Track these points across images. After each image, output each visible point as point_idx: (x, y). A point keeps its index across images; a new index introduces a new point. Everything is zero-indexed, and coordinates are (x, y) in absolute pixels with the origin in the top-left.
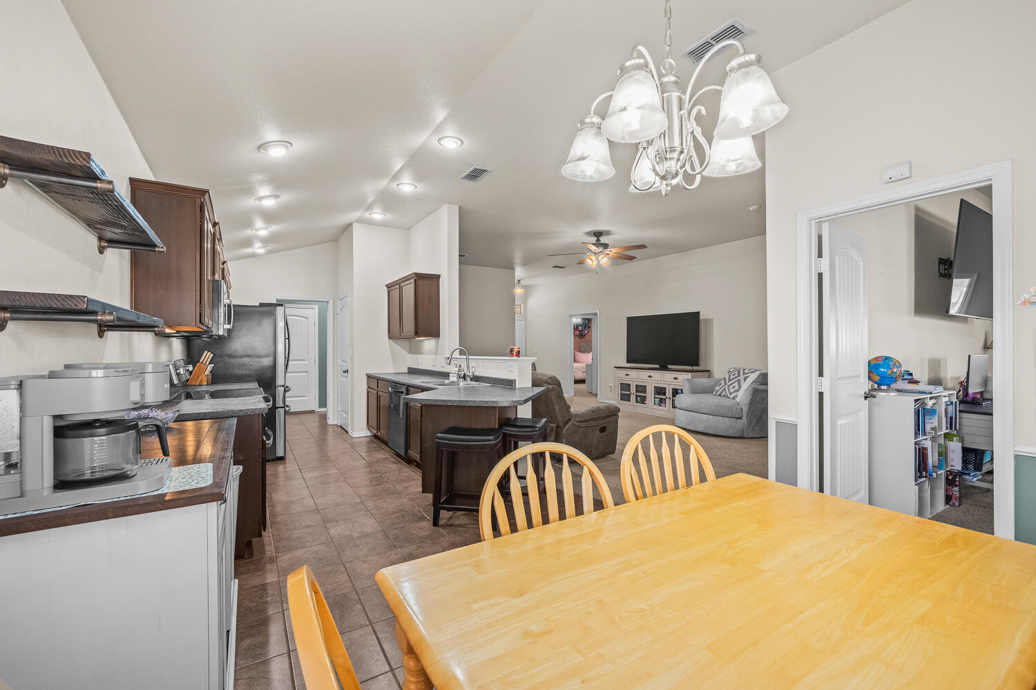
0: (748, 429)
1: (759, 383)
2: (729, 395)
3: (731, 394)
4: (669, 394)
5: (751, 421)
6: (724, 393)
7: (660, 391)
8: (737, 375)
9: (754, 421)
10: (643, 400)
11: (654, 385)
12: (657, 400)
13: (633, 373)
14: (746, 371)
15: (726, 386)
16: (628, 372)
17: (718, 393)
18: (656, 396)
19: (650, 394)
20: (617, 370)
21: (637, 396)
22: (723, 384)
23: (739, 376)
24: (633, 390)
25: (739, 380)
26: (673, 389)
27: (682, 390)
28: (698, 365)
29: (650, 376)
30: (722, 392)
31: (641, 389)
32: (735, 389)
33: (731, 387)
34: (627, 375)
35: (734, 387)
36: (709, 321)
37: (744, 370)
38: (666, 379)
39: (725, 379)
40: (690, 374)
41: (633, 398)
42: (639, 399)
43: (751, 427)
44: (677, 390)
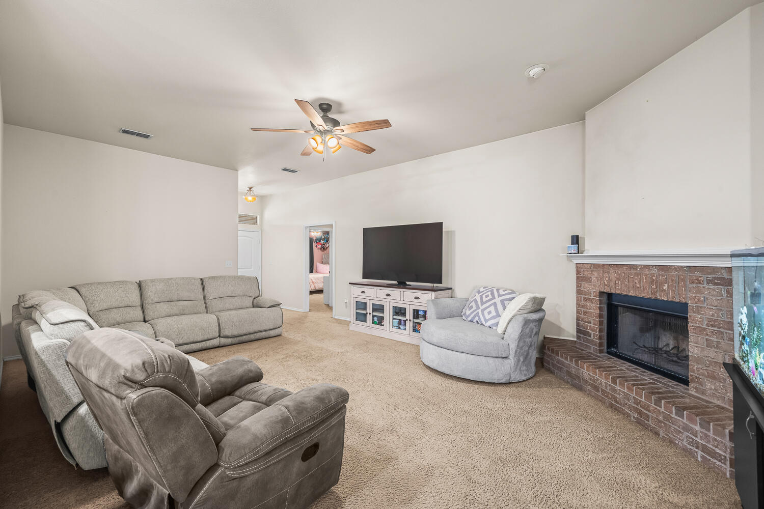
0: (516, 370)
1: (528, 311)
2: (484, 323)
3: (486, 321)
4: (409, 315)
5: (519, 360)
6: (477, 319)
7: (399, 311)
8: (490, 297)
9: (522, 359)
10: (380, 321)
11: (392, 305)
12: (396, 322)
13: (370, 291)
14: (501, 292)
15: (479, 311)
16: (365, 289)
17: (469, 319)
18: (395, 317)
19: (388, 314)
20: (352, 286)
21: (374, 316)
22: (474, 308)
23: (494, 298)
24: (369, 309)
25: (495, 303)
26: (414, 310)
27: (425, 312)
28: (441, 283)
29: (388, 295)
30: (474, 317)
31: (379, 308)
32: (491, 315)
33: (486, 312)
34: (363, 292)
35: (490, 313)
36: (451, 233)
37: (498, 290)
38: (407, 298)
39: (475, 301)
40: (433, 293)
41: (369, 318)
42: (375, 318)
43: (519, 367)
44: (418, 311)
